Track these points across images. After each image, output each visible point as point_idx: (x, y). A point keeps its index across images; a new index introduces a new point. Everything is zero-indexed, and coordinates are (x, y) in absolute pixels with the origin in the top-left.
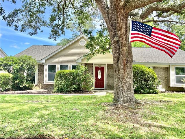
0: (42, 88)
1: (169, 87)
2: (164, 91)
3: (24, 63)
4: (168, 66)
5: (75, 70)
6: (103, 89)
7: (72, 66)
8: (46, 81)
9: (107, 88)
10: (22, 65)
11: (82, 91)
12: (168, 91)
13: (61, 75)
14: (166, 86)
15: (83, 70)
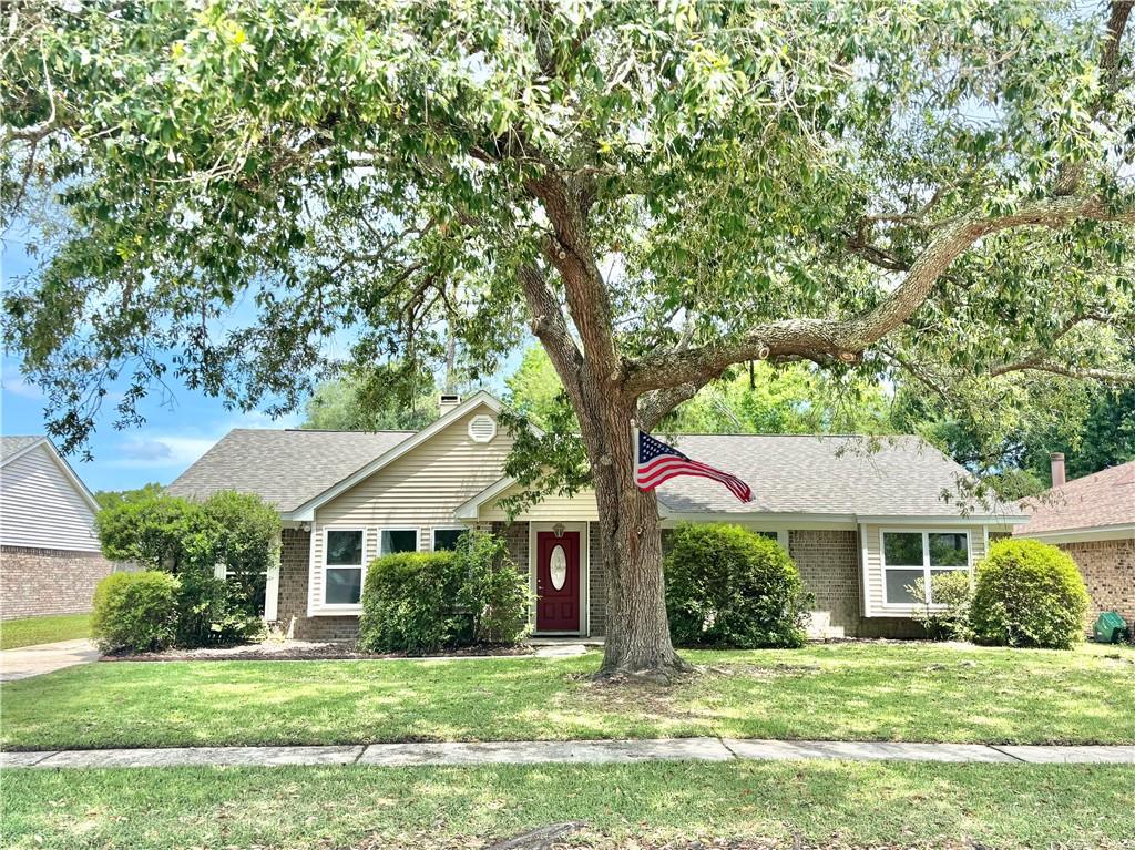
0: (297, 636)
1: (863, 620)
2: (842, 637)
3: (231, 527)
4: (856, 529)
5: (454, 553)
6: (577, 637)
7: (436, 532)
8: (318, 603)
9: (591, 631)
10: (224, 538)
11: (481, 642)
12: (858, 636)
13: (393, 575)
14: (849, 615)
15: (486, 554)
